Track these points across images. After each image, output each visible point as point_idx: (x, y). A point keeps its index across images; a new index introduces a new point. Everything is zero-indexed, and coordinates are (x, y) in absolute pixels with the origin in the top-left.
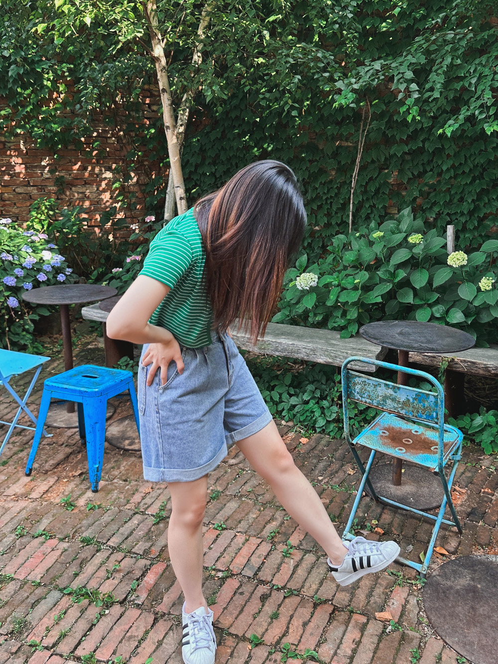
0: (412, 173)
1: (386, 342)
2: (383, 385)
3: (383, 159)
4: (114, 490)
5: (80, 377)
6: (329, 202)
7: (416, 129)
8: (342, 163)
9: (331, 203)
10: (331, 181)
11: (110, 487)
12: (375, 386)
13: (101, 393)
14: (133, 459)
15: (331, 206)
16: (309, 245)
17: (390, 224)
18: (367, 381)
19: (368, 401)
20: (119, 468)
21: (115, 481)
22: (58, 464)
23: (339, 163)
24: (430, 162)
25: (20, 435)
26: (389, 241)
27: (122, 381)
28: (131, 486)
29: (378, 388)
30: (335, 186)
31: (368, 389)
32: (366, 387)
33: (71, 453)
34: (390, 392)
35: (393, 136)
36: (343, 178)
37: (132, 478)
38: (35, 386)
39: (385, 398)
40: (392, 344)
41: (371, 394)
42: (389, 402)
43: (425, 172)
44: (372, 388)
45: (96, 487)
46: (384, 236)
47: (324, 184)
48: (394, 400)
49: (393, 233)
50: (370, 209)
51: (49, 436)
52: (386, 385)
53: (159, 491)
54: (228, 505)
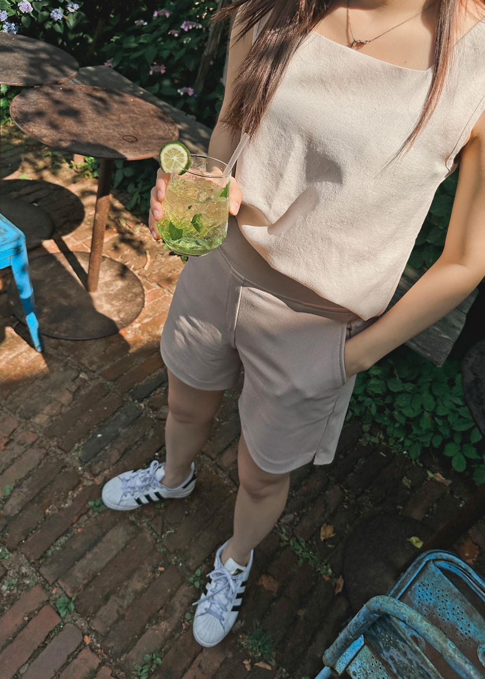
53: (18, 450)
54: (108, 536)
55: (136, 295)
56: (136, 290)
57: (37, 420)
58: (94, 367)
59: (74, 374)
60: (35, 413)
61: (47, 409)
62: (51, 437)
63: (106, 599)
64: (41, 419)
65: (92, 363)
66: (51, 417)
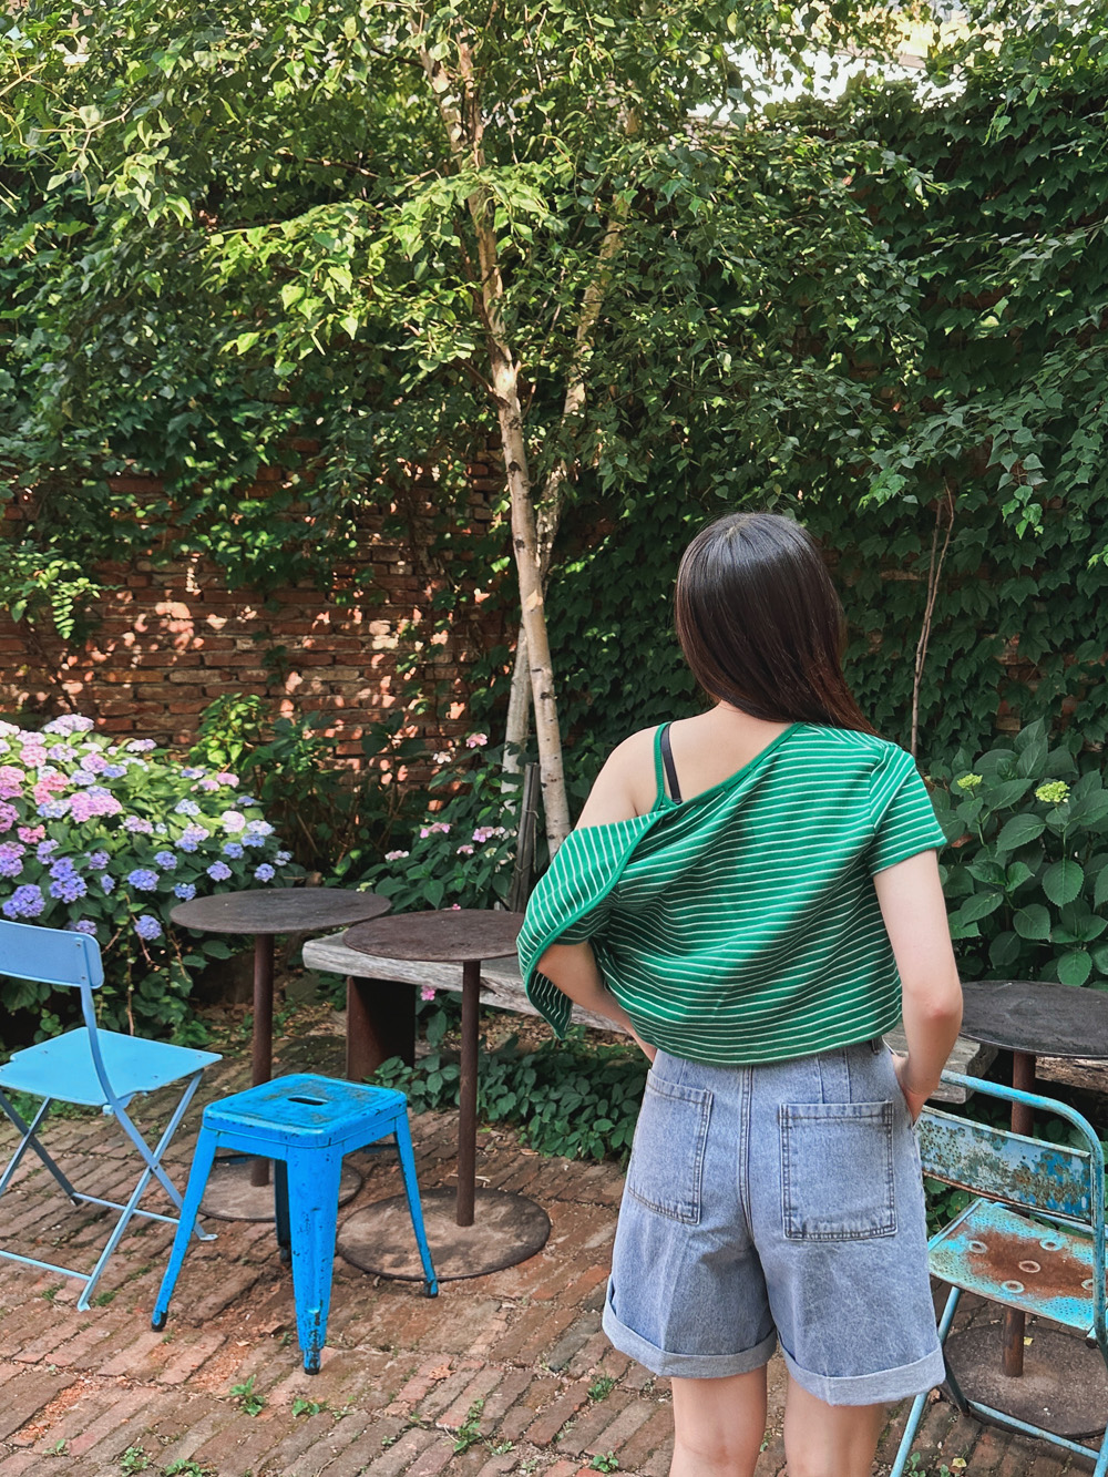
0: (1050, 642)
1: (982, 1031)
2: (969, 1132)
3: (984, 612)
4: (357, 1370)
5: (284, 1102)
6: (867, 704)
7: (1056, 546)
8: (897, 618)
9: (873, 706)
10: (873, 657)
11: (347, 1362)
12: (953, 1134)
13: (329, 1141)
14: (403, 1298)
15: (872, 713)
17: (999, 757)
18: (935, 1122)
19: (937, 1168)
20: (369, 1319)
21: (361, 1348)
22: (227, 1306)
23: (889, 617)
24: (1088, 618)
25: (144, 1235)
26: (995, 796)
27: (379, 1112)
28: (399, 1362)
29: (959, 1138)
30: (881, 669)
31: (937, 1140)
32: (932, 1135)
33: (257, 1281)
34: (986, 1147)
35: (1006, 560)
36: (899, 650)
37: (401, 1342)
38: (182, 1122)
39: (975, 1162)
40: (996, 1036)
41: (944, 1152)
42: (983, 1171)
43: (1079, 640)
44: (946, 1138)
45: (315, 1361)
46: (982, 785)
47: (857, 665)
48: (993, 1167)
49: (1004, 778)
50: (958, 720)
51: (210, 1237)
52: (977, 1131)
53: (466, 1376)
54: (625, 1413)
55: (534, 1215)
56: (530, 1210)
57: (473, 1351)
58: (517, 1294)
59: (495, 1305)
60: (467, 1347)
61: (480, 1340)
62: (504, 1360)
63: (650, 1454)
64: (479, 1348)
65: (511, 1292)
66: (490, 1345)
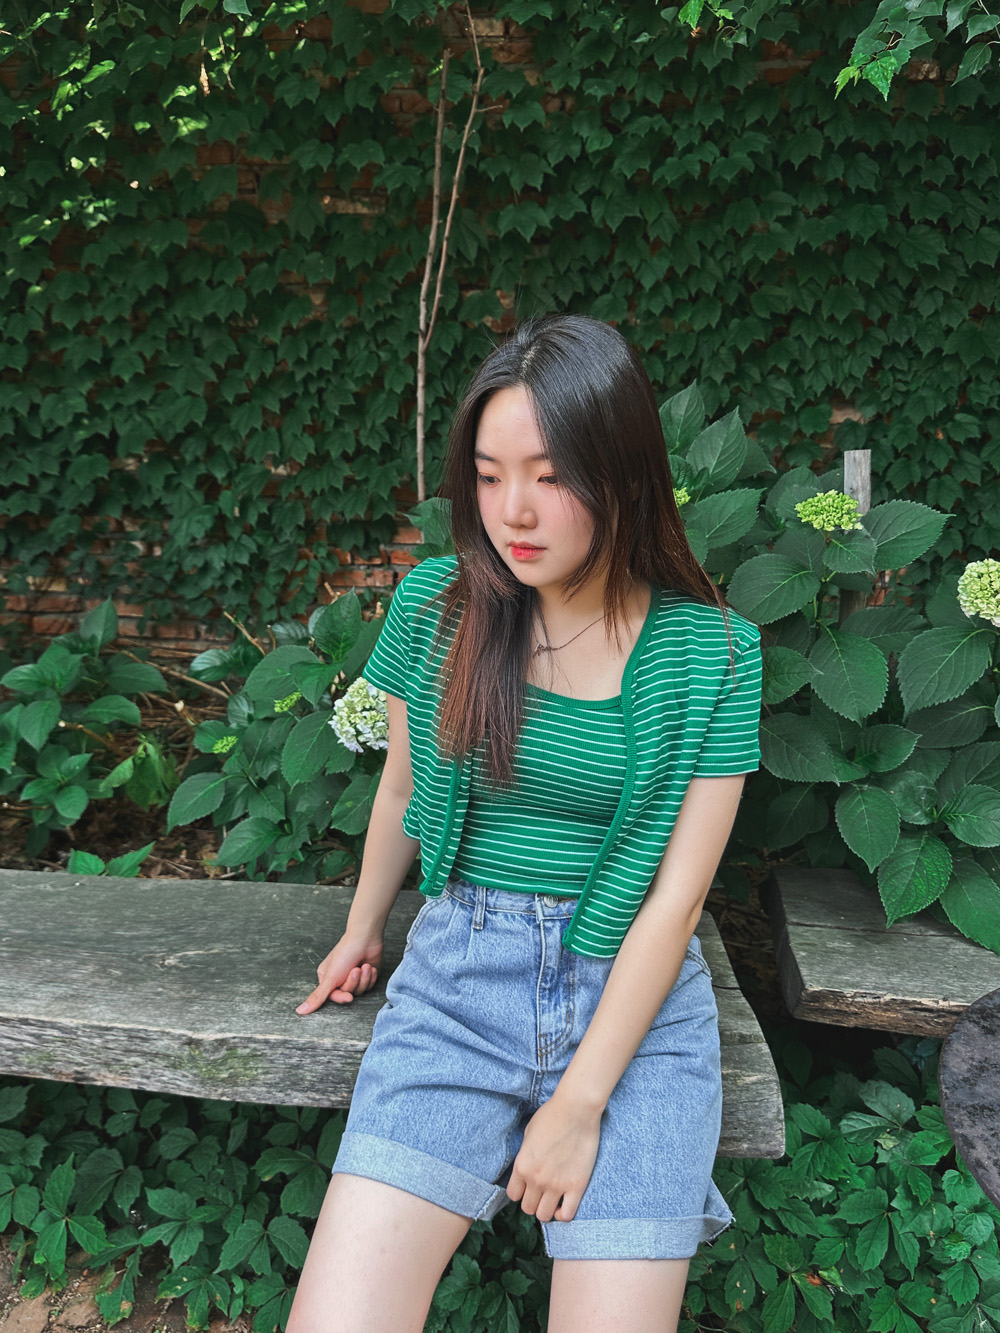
3: (472, 254)
6: (313, 389)
7: (568, 159)
9: (320, 391)
15: (321, 402)
16: (264, 521)
35: (504, 179)
47: (296, 334)
